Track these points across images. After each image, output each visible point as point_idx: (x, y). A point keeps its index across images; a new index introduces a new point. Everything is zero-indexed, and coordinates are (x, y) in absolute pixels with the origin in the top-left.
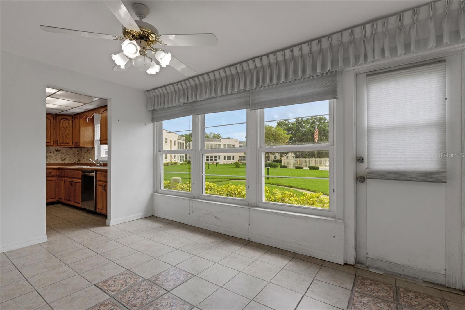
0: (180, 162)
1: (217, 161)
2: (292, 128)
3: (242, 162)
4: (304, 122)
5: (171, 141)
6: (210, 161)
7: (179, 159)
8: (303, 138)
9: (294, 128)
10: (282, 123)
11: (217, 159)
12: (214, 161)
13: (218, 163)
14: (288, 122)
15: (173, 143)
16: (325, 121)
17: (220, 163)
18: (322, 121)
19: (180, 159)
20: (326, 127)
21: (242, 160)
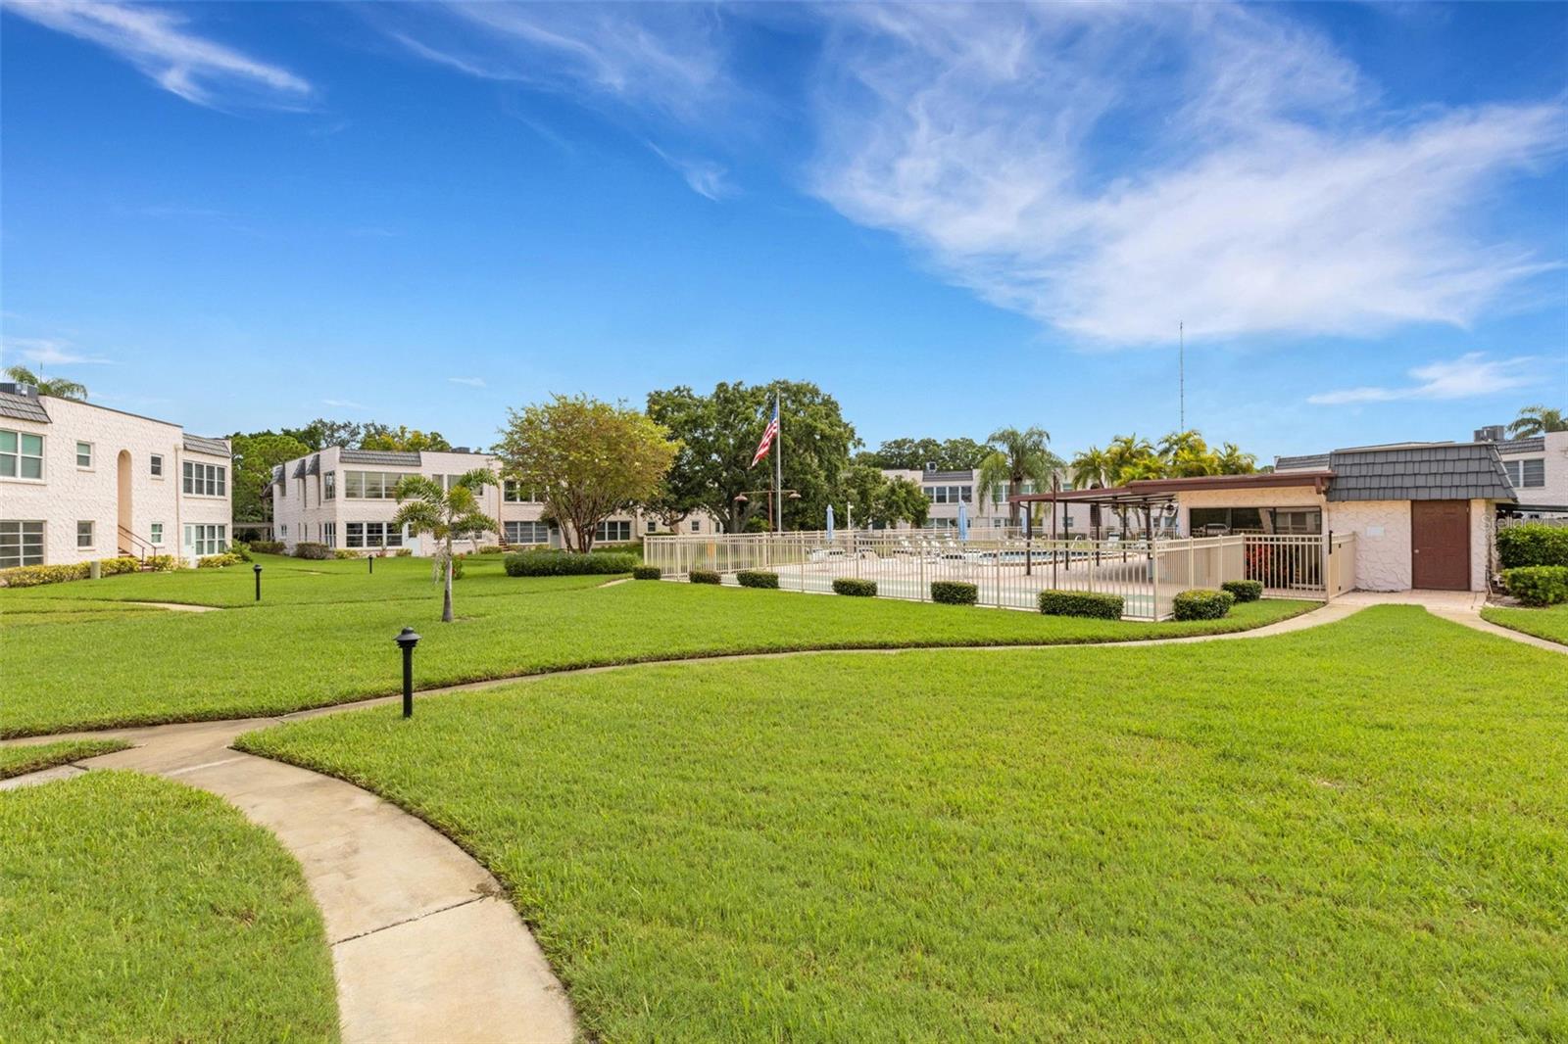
0: (200, 550)
1: (400, 544)
2: (702, 417)
3: (519, 543)
4: (743, 398)
5: (124, 456)
6: (369, 545)
7: (188, 542)
8: (741, 458)
9: (709, 417)
10: (666, 399)
11: (400, 537)
12: (389, 544)
13: (408, 553)
14: (690, 397)
15: (140, 466)
16: (816, 399)
17: (413, 555)
18: (806, 401)
19: (194, 540)
20: (816, 421)
21: (519, 538)
